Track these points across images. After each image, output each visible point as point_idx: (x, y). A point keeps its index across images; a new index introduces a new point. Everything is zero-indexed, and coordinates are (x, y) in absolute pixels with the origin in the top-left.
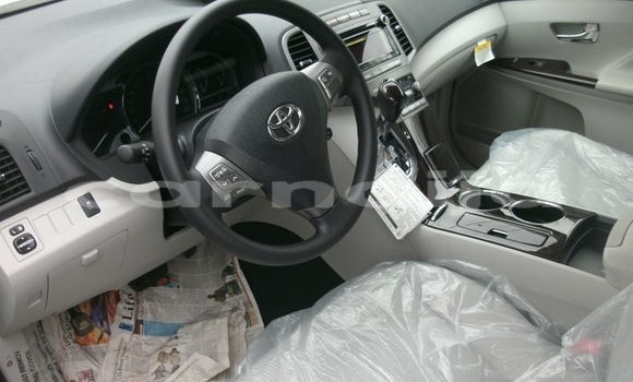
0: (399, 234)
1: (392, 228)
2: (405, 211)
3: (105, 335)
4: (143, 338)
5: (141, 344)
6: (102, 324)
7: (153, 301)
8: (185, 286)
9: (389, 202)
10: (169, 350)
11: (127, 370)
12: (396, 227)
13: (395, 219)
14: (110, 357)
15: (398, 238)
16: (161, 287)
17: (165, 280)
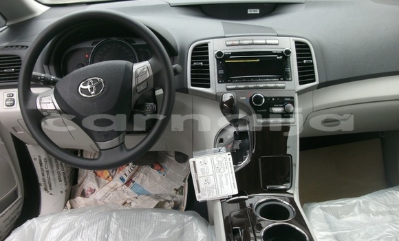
0: (199, 198)
1: (196, 191)
2: (211, 185)
3: (110, 177)
4: (128, 189)
5: (124, 192)
6: (113, 171)
7: (146, 175)
8: (167, 177)
9: (204, 173)
10: (128, 202)
11: (109, 199)
12: (199, 192)
13: (201, 187)
14: (106, 189)
15: (198, 200)
16: (155, 171)
17: (160, 168)
